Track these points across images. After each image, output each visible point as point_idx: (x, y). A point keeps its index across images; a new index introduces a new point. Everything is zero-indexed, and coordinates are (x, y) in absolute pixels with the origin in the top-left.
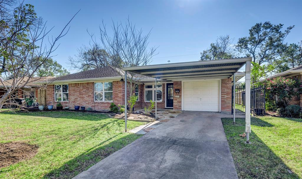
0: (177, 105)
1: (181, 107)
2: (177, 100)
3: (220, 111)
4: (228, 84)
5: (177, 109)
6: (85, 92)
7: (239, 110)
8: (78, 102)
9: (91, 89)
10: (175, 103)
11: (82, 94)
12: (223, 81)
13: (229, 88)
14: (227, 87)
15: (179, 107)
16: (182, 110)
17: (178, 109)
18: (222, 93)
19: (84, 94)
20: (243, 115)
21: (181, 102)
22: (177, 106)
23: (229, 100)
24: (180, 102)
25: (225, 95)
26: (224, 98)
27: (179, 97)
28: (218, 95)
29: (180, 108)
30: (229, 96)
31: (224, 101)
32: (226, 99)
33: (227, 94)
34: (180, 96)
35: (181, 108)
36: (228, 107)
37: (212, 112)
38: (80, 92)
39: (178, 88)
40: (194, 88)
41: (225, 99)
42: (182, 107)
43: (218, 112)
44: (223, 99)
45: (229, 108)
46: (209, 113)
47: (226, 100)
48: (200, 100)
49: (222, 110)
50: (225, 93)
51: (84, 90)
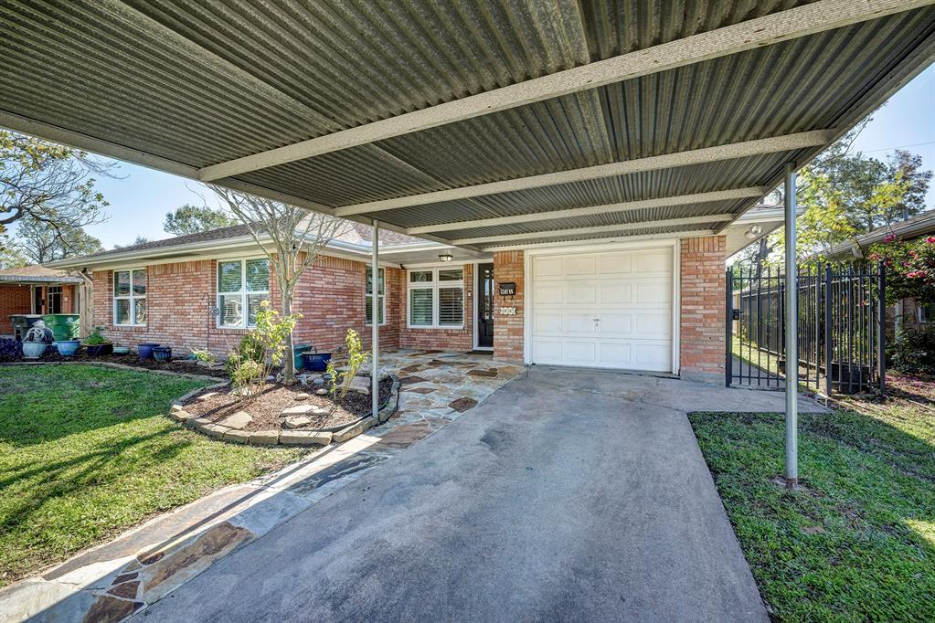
0: (506, 345)
1: (521, 349)
2: (505, 323)
3: (675, 371)
4: (709, 259)
5: (505, 359)
6: (191, 293)
7: (759, 368)
8: (172, 330)
9: (207, 282)
10: (500, 334)
11: (183, 302)
12: (687, 251)
13: (715, 276)
14: (706, 273)
15: (514, 349)
16: (527, 361)
17: (511, 359)
18: (684, 299)
19: (189, 301)
20: (778, 390)
21: (522, 330)
22: (504, 348)
23: (713, 325)
24: (519, 332)
25: (697, 303)
26: (691, 316)
27: (513, 311)
28: (667, 306)
29: (517, 356)
30: (716, 311)
31: (694, 328)
32: (701, 321)
33: (707, 300)
34: (519, 309)
35: (521, 356)
36: (709, 356)
37: (640, 374)
38: (176, 295)
39: (511, 278)
40: (570, 278)
41: (696, 320)
42: (525, 352)
43: (668, 375)
44: (688, 320)
45: (712, 361)
46: (628, 377)
47: (701, 325)
48: (594, 323)
49: (683, 368)
50: (696, 299)
51: (188, 287)
